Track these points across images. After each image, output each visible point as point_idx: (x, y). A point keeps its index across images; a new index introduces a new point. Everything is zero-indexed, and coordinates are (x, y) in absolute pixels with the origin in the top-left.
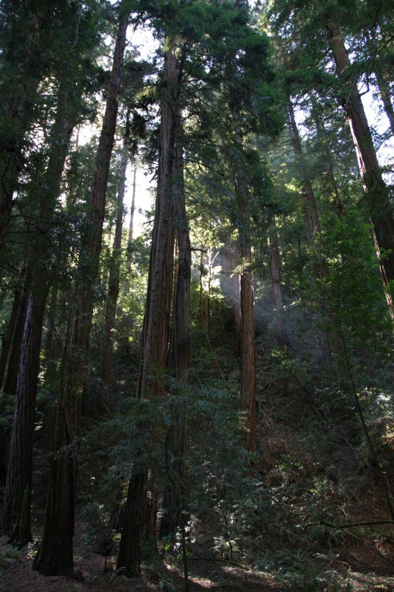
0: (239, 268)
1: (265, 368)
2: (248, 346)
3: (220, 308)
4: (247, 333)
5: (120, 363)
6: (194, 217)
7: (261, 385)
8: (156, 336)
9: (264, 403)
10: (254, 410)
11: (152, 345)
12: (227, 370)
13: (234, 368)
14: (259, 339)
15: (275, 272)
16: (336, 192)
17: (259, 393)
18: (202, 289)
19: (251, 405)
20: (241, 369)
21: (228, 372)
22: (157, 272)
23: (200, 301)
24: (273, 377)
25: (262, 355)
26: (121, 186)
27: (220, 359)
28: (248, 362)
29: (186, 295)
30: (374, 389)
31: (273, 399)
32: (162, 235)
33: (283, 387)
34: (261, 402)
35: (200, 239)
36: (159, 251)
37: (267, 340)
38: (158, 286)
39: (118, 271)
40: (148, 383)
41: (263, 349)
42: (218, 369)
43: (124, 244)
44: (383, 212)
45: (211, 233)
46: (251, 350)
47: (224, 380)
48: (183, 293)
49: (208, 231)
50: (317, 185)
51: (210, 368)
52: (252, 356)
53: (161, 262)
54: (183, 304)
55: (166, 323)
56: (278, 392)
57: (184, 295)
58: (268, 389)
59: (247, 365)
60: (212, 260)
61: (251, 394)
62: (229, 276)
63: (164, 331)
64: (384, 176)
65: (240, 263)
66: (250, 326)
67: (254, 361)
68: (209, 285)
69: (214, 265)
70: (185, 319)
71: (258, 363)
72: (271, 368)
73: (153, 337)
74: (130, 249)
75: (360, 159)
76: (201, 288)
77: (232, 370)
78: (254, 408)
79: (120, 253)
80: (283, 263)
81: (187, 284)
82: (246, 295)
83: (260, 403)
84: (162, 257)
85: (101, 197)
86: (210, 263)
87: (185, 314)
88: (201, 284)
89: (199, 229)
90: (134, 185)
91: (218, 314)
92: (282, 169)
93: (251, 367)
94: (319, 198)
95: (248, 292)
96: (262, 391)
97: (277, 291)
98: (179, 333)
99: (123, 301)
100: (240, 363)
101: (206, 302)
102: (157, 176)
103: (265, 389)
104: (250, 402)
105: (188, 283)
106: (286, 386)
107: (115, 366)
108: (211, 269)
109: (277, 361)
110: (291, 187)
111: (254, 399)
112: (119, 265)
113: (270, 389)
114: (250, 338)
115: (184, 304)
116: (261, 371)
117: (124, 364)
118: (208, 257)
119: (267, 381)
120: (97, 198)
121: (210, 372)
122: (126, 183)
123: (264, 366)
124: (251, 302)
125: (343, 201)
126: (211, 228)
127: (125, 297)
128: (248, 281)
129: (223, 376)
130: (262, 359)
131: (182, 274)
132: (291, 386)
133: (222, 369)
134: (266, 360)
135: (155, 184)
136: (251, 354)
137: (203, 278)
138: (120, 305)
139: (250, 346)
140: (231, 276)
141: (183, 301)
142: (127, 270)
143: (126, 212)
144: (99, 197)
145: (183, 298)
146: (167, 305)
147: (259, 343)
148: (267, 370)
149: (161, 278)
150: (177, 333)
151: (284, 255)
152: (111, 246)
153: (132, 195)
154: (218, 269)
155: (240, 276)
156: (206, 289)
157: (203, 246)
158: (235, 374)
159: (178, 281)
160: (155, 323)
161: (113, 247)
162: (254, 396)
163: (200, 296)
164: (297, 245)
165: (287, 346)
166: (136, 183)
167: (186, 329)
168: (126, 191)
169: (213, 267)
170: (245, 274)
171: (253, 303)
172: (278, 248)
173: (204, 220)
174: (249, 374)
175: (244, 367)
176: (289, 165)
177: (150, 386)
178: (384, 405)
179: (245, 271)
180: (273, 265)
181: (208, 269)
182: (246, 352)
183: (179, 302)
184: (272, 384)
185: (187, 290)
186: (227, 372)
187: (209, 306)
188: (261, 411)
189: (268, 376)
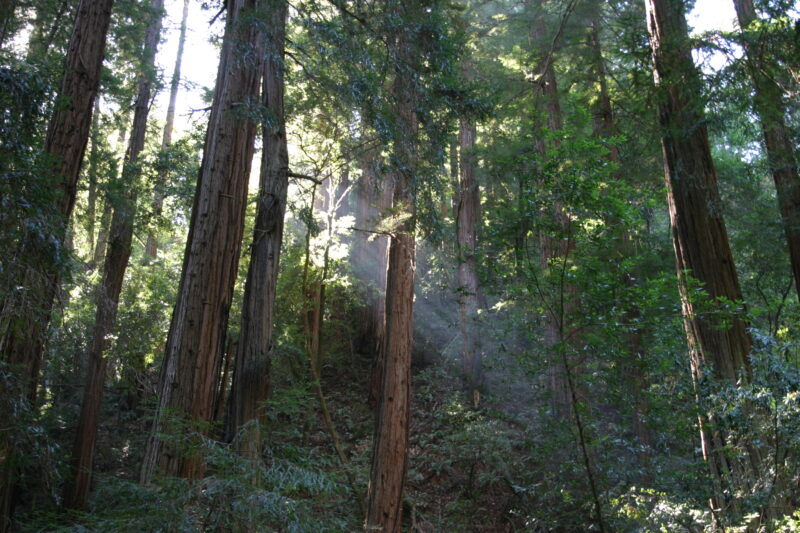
0: (388, 223)
1: (432, 436)
2: (395, 387)
3: (347, 305)
4: (396, 360)
5: (123, 409)
6: (305, 108)
7: (420, 470)
8: (190, 351)
9: (423, 510)
10: (399, 522)
11: (180, 370)
12: (351, 436)
13: (366, 432)
14: (425, 375)
15: (467, 239)
16: (603, 84)
17: (416, 489)
18: (308, 263)
19: (392, 511)
20: (377, 435)
21: (353, 441)
22: (205, 215)
23: (303, 288)
24: (447, 455)
25: (428, 409)
26: (151, 28)
27: (340, 411)
28: (393, 419)
29: (269, 271)
30: (650, 491)
31: (443, 501)
32: (223, 136)
33: (466, 477)
34: (417, 507)
35: (312, 155)
36: (213, 170)
37: (441, 377)
38: (204, 244)
39: (132, 210)
40: (165, 451)
41: (431, 397)
42: (331, 433)
43: (149, 153)
44: (688, 128)
45: (337, 146)
46: (400, 398)
47: (344, 457)
48: (264, 265)
49: (331, 141)
50: (564, 65)
51: (316, 430)
52: (402, 408)
53: (215, 193)
54: (261, 289)
55: (220, 326)
56: (455, 487)
57: (265, 271)
58: (433, 481)
59: (390, 426)
60: (335, 202)
61: (394, 488)
62: (367, 236)
63: (214, 344)
64: (698, 56)
65: (393, 213)
66: (401, 347)
67: (405, 419)
68: (326, 256)
69: (340, 214)
70: (264, 322)
71: (419, 425)
72: (441, 437)
73: (183, 352)
74: (162, 166)
75: (652, 16)
76: (307, 261)
77: (362, 437)
78: (399, 518)
79: (138, 172)
80: (487, 222)
81: (273, 247)
82: (399, 281)
83: (414, 509)
84: (217, 184)
85: (94, 42)
86: (331, 208)
87: (265, 310)
88: (308, 253)
89: (312, 135)
90: (183, 29)
91: (341, 318)
92: (495, 25)
93: (399, 432)
94: (566, 91)
95: (403, 272)
96: (422, 483)
97: (468, 279)
98: (248, 348)
99: (138, 275)
100: (377, 424)
101: (319, 291)
102: (225, 12)
103: (428, 480)
104: (392, 505)
105: (277, 245)
106: (471, 475)
107: (111, 414)
108: (333, 220)
109: (459, 423)
110: (511, 64)
111: (400, 498)
112: (133, 198)
113: (438, 481)
114: (400, 371)
115: (265, 288)
116: (423, 443)
117: (132, 412)
118: (326, 195)
119: (433, 464)
120: (85, 43)
121: (317, 437)
122: (165, 22)
123: (430, 433)
124: (408, 295)
125: (615, 102)
126: (337, 134)
127: (146, 268)
128: (405, 251)
129: (343, 447)
130: (427, 417)
131: (265, 225)
132: (482, 476)
133: (341, 432)
134: (434, 419)
135: (220, 28)
136: (400, 404)
137: (313, 241)
138: (132, 285)
139: (400, 387)
140: (371, 238)
141: (262, 283)
142: (150, 210)
143: (160, 87)
144: (89, 41)
145: (263, 276)
146: (226, 287)
147: (424, 383)
148: (434, 441)
149: (211, 228)
150: (244, 349)
151: (490, 203)
152: (121, 155)
153: (177, 49)
154: (348, 221)
155: (389, 239)
156: (319, 262)
157: (317, 171)
158: (365, 445)
159: (255, 240)
160: (191, 322)
161: (126, 158)
162: (401, 492)
163: (304, 277)
164: (516, 185)
165: (481, 392)
166: (188, 25)
167: (265, 342)
168: (165, 41)
169: (337, 218)
170: (398, 236)
171: (412, 296)
172: (477, 189)
173: (326, 117)
174: (393, 444)
175: (384, 430)
176: (512, 18)
177: (169, 457)
178: (666, 524)
179: (400, 229)
180: (464, 223)
181: (326, 221)
182: (391, 399)
183: (254, 284)
184: (444, 471)
185: (272, 259)
186: (350, 441)
187: (323, 297)
188: (415, 525)
189: (436, 453)
